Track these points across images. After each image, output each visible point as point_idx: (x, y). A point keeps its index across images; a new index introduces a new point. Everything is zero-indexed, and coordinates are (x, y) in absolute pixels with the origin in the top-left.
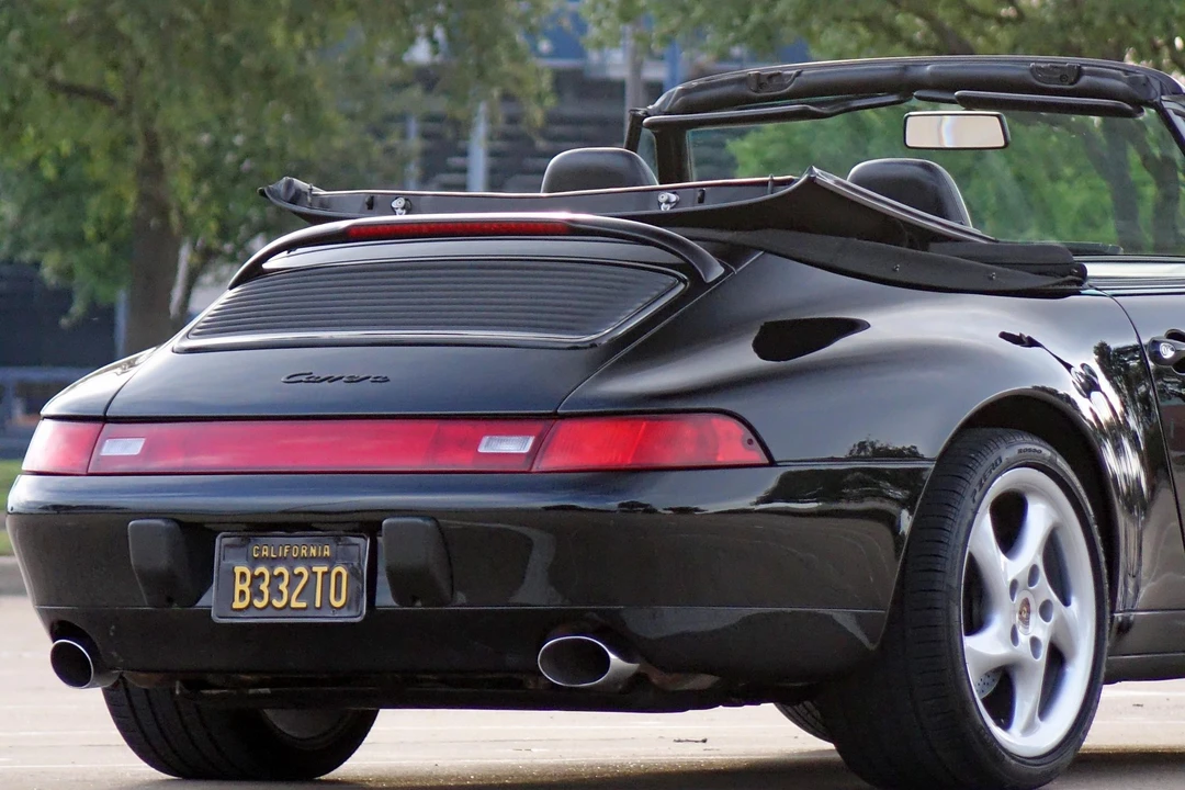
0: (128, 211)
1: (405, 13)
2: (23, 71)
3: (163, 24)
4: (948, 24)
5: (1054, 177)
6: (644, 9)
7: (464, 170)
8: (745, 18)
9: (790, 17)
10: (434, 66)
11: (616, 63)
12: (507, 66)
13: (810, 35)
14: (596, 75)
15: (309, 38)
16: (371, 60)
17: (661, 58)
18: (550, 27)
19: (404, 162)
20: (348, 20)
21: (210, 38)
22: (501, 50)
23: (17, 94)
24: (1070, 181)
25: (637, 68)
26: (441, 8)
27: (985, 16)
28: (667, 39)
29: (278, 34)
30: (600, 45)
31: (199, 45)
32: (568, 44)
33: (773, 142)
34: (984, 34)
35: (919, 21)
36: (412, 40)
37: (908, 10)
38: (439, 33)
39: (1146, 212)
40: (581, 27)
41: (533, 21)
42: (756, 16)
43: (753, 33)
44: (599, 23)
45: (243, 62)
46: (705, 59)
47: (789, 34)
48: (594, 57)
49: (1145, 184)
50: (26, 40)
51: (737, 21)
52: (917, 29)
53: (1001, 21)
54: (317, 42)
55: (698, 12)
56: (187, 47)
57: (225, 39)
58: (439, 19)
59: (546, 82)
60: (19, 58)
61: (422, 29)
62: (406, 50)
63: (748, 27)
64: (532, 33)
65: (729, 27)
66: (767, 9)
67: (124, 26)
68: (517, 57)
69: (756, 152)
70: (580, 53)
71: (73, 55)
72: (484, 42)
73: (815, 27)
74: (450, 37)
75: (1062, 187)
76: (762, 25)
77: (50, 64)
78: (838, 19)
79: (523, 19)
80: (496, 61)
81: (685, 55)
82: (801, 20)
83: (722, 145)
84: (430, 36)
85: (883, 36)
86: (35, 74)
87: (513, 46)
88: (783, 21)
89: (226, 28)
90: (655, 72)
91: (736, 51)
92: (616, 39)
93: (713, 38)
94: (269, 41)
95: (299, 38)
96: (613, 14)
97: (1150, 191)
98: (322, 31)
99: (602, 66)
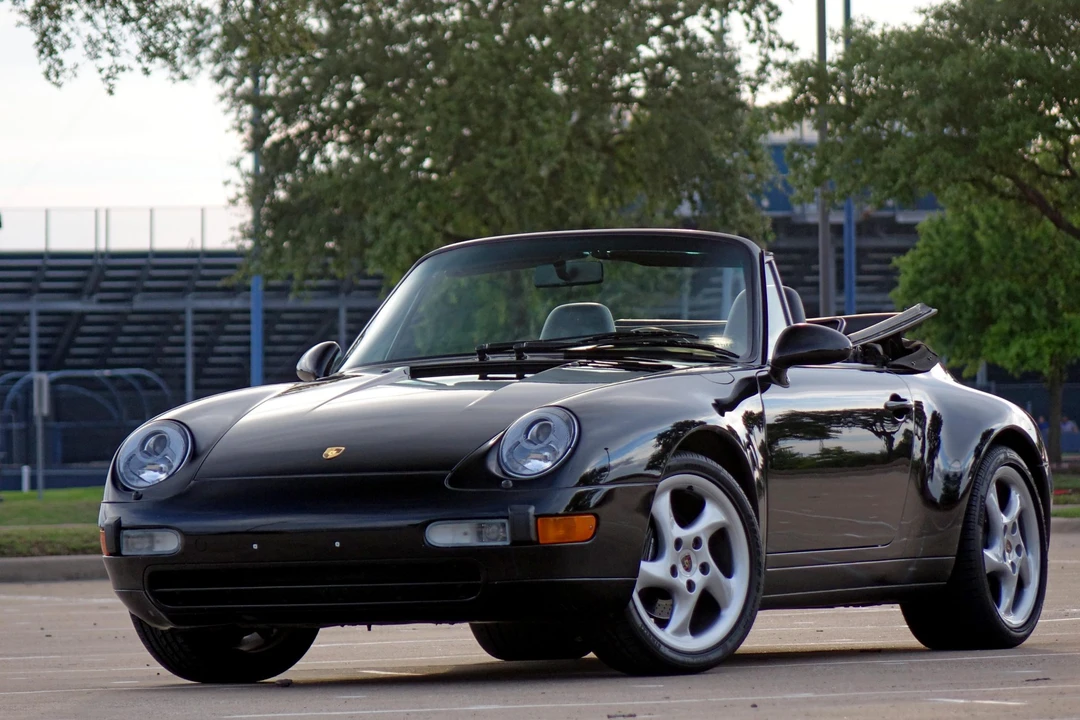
0: (502, 320)
1: (674, 184)
2: (427, 227)
3: (518, 195)
4: (1027, 182)
6: (829, 177)
7: (720, 285)
8: (895, 181)
9: (924, 180)
10: (694, 217)
11: (812, 213)
12: (742, 216)
13: (937, 190)
14: (799, 221)
15: (612, 200)
16: (653, 215)
17: (842, 208)
18: (769, 189)
20: (637, 189)
21: (548, 204)
22: (738, 205)
23: (424, 243)
25: (825, 215)
26: (697, 180)
27: (1051, 175)
28: (845, 196)
29: (592, 200)
30: (801, 202)
31: (541, 209)
32: (780, 200)
34: (1051, 188)
35: (1008, 180)
36: (679, 202)
37: (1001, 173)
38: (697, 197)
40: (789, 189)
41: (758, 186)
42: (902, 180)
43: (901, 190)
44: (800, 187)
45: (570, 218)
46: (870, 209)
47: (923, 191)
48: (797, 209)
50: (428, 208)
51: (889, 184)
52: (1007, 185)
53: (1061, 178)
54: (617, 204)
55: (864, 178)
56: (533, 209)
57: (557, 204)
58: (695, 186)
59: (768, 226)
60: (425, 220)
61: (686, 194)
62: (676, 207)
63: (897, 187)
64: (757, 194)
65: (885, 187)
66: (909, 175)
67: (492, 197)
68: (747, 209)
70: (789, 207)
71: (458, 217)
72: (727, 202)
73: (941, 186)
74: (703, 199)
76: (906, 186)
77: (445, 223)
78: (955, 181)
79: (751, 186)
80: (734, 213)
81: (856, 206)
82: (931, 181)
83: (889, 261)
84: (690, 198)
85: (985, 191)
86: (436, 229)
87: (745, 203)
88: (919, 183)
89: (559, 197)
90: (837, 218)
91: (890, 203)
92: (811, 198)
93: (874, 194)
94: (586, 205)
95: (606, 201)
96: (808, 181)
98: (621, 197)
99: (803, 215)
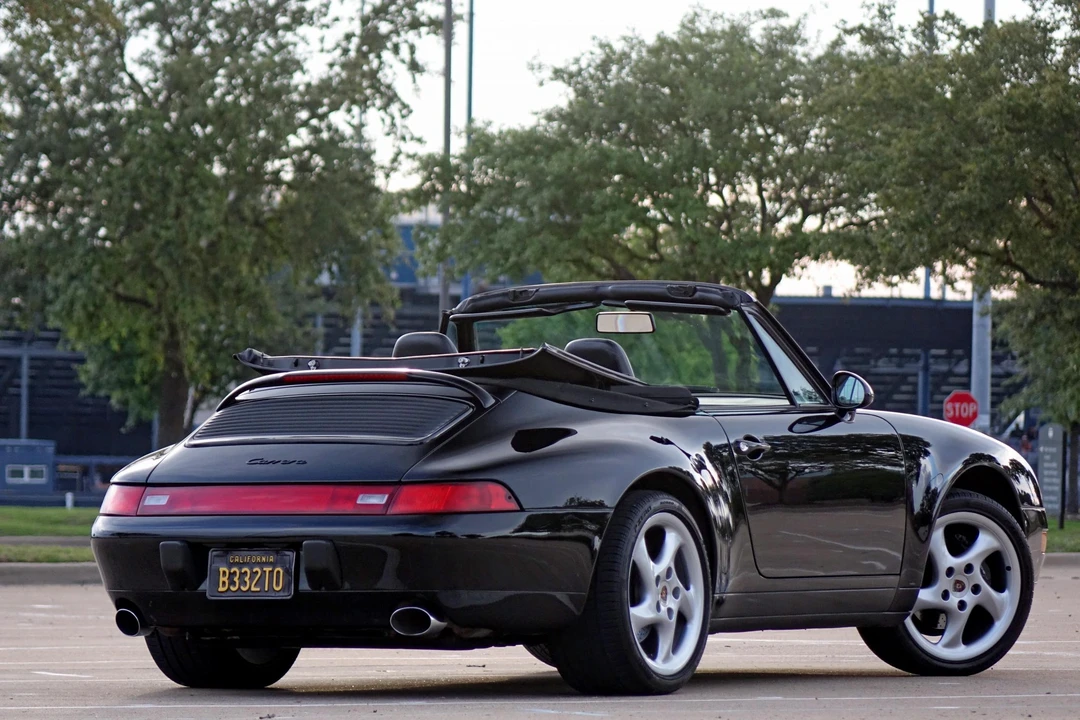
0: (160, 368)
1: (316, 257)
2: (101, 288)
3: (180, 262)
4: (621, 263)
5: (680, 349)
6: (450, 255)
7: (348, 345)
8: (507, 259)
9: (531, 259)
10: (332, 286)
11: (434, 286)
12: (374, 286)
13: (543, 268)
14: (422, 292)
15: (261, 269)
16: (297, 283)
17: (459, 282)
18: (398, 264)
19: (315, 340)
20: (283, 260)
21: (206, 270)
22: (370, 276)
23: (98, 302)
24: (689, 352)
25: (446, 288)
26: (336, 254)
27: (642, 259)
28: (463, 272)
29: (244, 268)
30: (425, 275)
31: (200, 274)
32: (407, 273)
33: (522, 328)
34: (642, 270)
35: (604, 261)
36: (320, 272)
37: (599, 255)
38: (335, 268)
39: (732, 369)
40: (416, 265)
41: (388, 260)
42: (513, 259)
43: (511, 268)
44: (425, 262)
45: (225, 284)
46: (484, 282)
47: (531, 269)
48: (421, 281)
49: (730, 353)
50: (102, 271)
51: (502, 262)
52: (603, 265)
53: (651, 261)
54: (266, 273)
55: (480, 256)
56: (193, 275)
57: (214, 271)
58: (335, 259)
59: (396, 295)
60: (99, 282)
61: (326, 265)
62: (317, 277)
63: (508, 265)
64: (387, 268)
65: (497, 264)
66: (519, 254)
67: (158, 263)
68: (379, 280)
69: (513, 335)
70: (414, 279)
71: (128, 279)
72: (361, 273)
73: (546, 265)
74: (341, 269)
75: (684, 354)
76: (516, 264)
77: (116, 284)
78: (559, 261)
79: (383, 260)
80: (367, 282)
81: (473, 281)
82: (538, 260)
83: (494, 331)
84: (330, 269)
85: (584, 271)
86: (108, 290)
87: (376, 275)
88: (528, 261)
89: (215, 265)
90: (456, 290)
91: (502, 278)
92: (434, 272)
93: (489, 271)
94: (240, 272)
95: (256, 270)
96: (433, 258)
97: (734, 357)
98: (269, 266)
99: (426, 287)
